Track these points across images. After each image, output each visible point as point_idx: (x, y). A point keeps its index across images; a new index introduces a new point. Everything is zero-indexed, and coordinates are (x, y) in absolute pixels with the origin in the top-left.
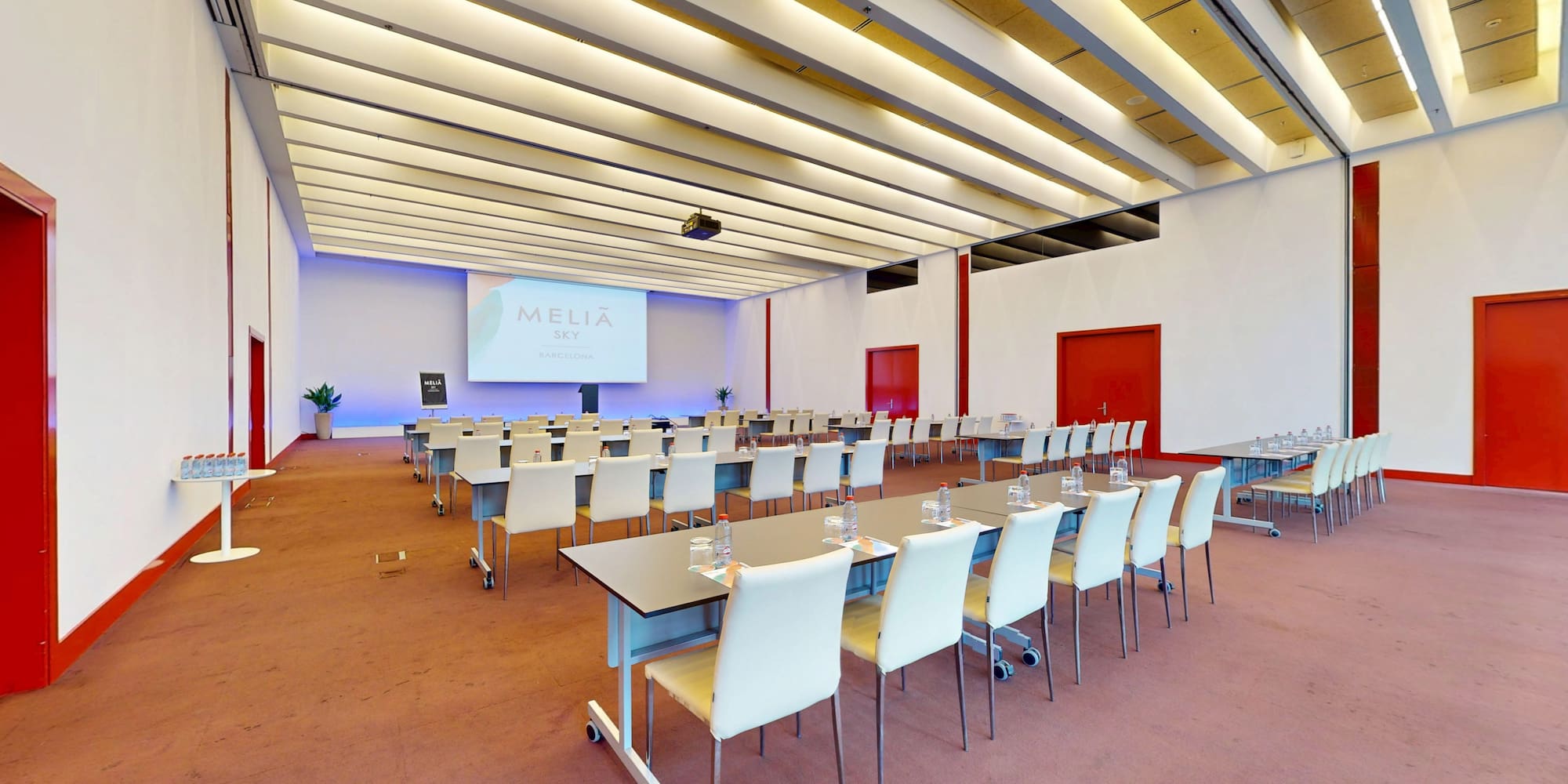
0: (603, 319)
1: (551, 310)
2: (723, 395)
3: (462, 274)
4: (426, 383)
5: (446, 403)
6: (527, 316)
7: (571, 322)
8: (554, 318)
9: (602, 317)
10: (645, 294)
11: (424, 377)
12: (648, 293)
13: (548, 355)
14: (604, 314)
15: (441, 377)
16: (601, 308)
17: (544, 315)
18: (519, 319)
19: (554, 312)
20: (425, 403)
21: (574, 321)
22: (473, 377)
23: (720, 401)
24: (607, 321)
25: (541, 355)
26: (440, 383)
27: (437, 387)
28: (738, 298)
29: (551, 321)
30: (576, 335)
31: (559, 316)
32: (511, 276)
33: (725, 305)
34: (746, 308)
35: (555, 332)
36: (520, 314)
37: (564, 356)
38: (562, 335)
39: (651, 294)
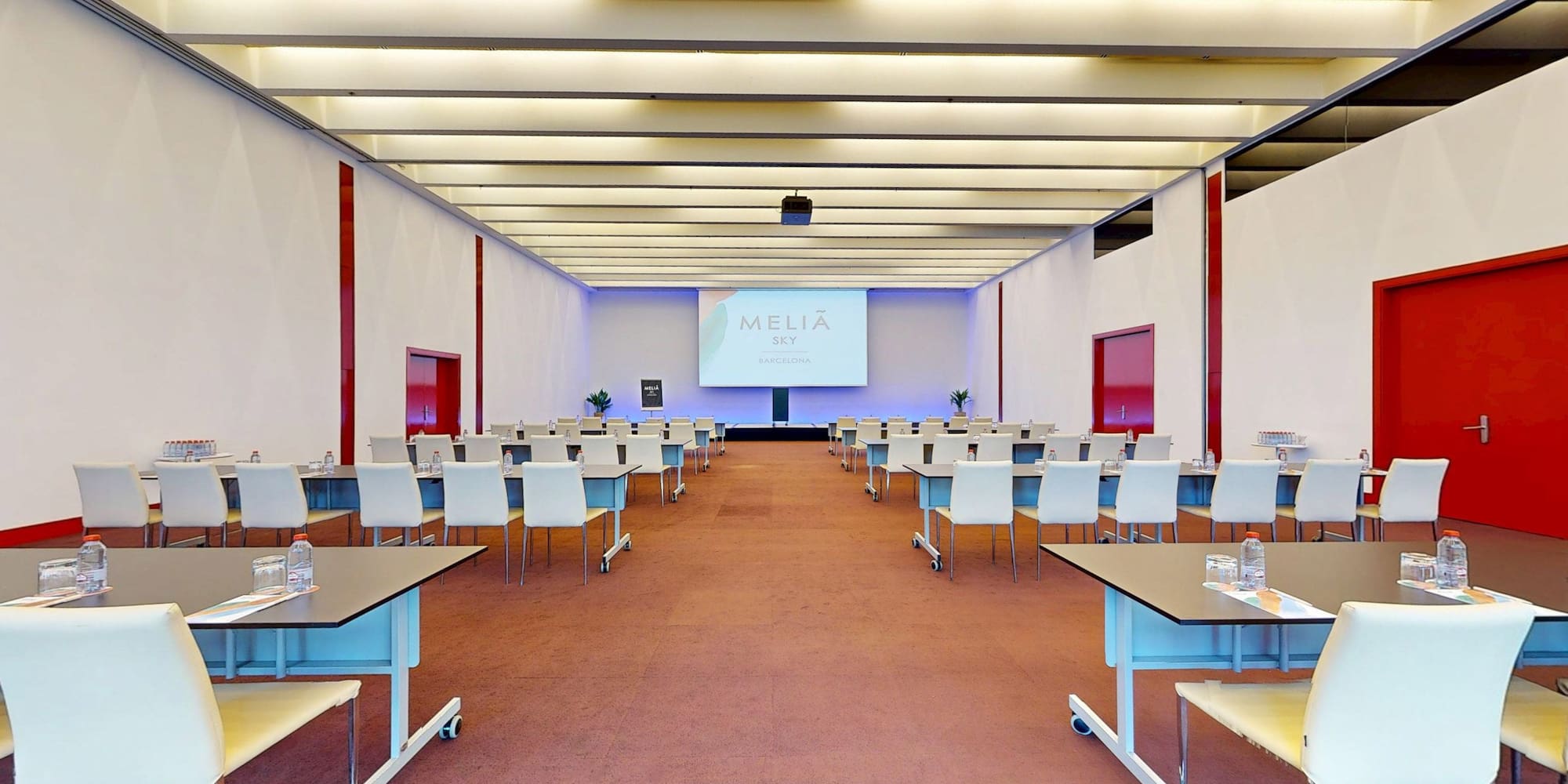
0: (821, 322)
1: (770, 317)
2: (960, 398)
3: (695, 291)
4: (646, 388)
5: (662, 405)
6: (748, 325)
7: (788, 328)
8: (773, 325)
9: (819, 320)
10: (865, 292)
11: (645, 383)
12: (868, 292)
13: (767, 360)
14: (821, 318)
15: (659, 383)
16: (818, 311)
17: (764, 322)
18: (741, 328)
19: (773, 319)
20: (644, 405)
21: (791, 327)
22: (706, 381)
23: (955, 406)
24: (825, 324)
25: (761, 361)
26: (657, 388)
27: (655, 391)
28: (975, 285)
29: (770, 328)
30: (793, 340)
31: (778, 322)
32: (731, 289)
33: (965, 295)
34: (982, 294)
35: (774, 338)
36: (742, 324)
37: (782, 361)
38: (780, 342)
39: (873, 293)
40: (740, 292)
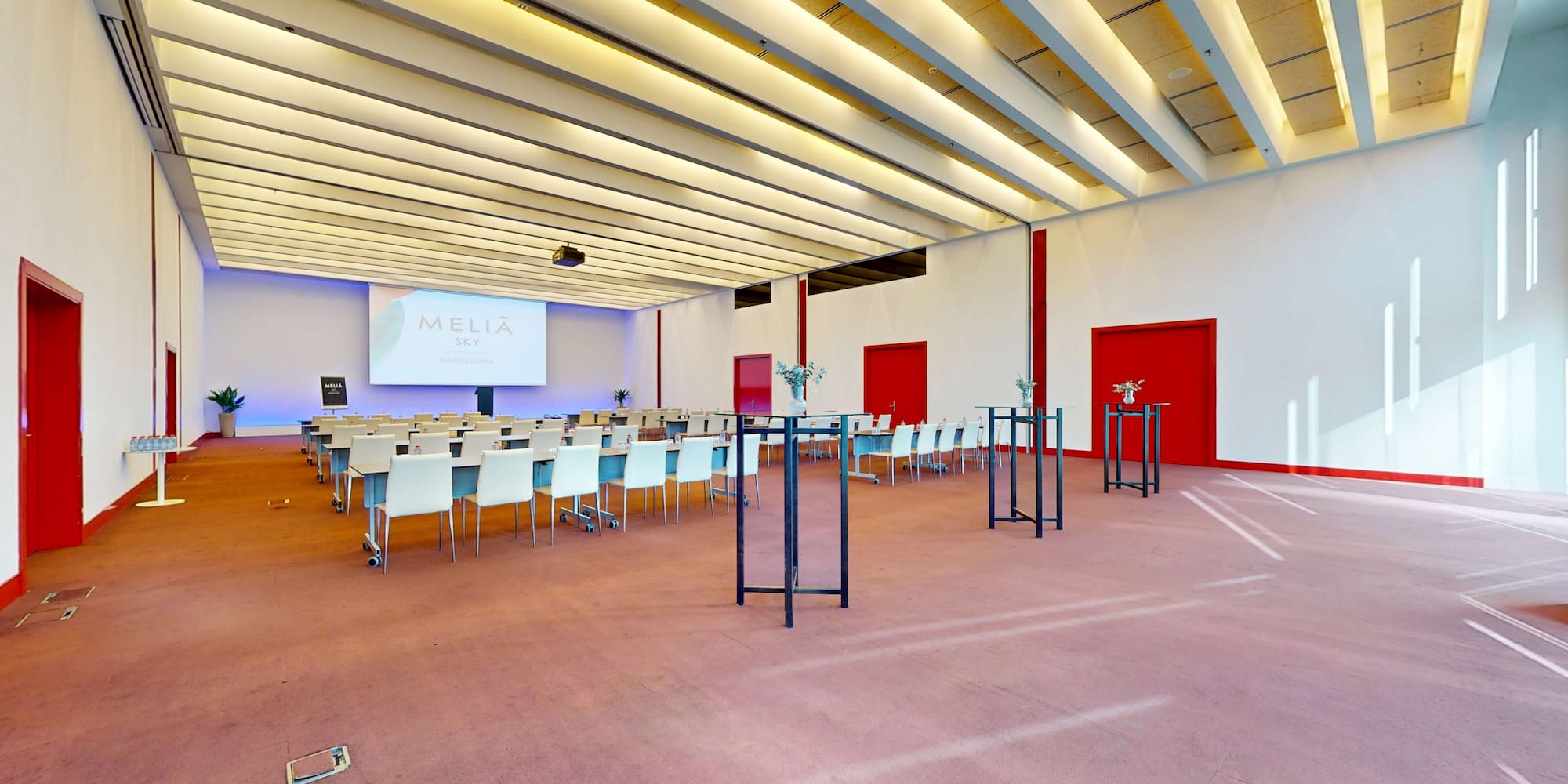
0: (504, 327)
1: (452, 319)
2: (621, 396)
3: (366, 285)
4: (327, 386)
5: (346, 404)
6: (429, 325)
7: (472, 330)
8: (455, 327)
9: (502, 325)
10: (545, 304)
11: (325, 381)
12: (547, 304)
13: (448, 360)
14: (504, 323)
15: (342, 380)
16: (501, 317)
17: (445, 323)
18: (421, 327)
19: (455, 321)
20: (325, 404)
21: (474, 329)
22: (377, 379)
23: (618, 401)
24: (507, 329)
25: (442, 360)
26: (340, 386)
27: (337, 389)
28: (635, 308)
29: (452, 329)
30: (476, 342)
31: (460, 324)
32: (412, 288)
33: (624, 315)
34: (641, 317)
35: (457, 339)
36: (422, 323)
37: (464, 361)
38: (463, 342)
39: (550, 305)
40: (418, 292)
